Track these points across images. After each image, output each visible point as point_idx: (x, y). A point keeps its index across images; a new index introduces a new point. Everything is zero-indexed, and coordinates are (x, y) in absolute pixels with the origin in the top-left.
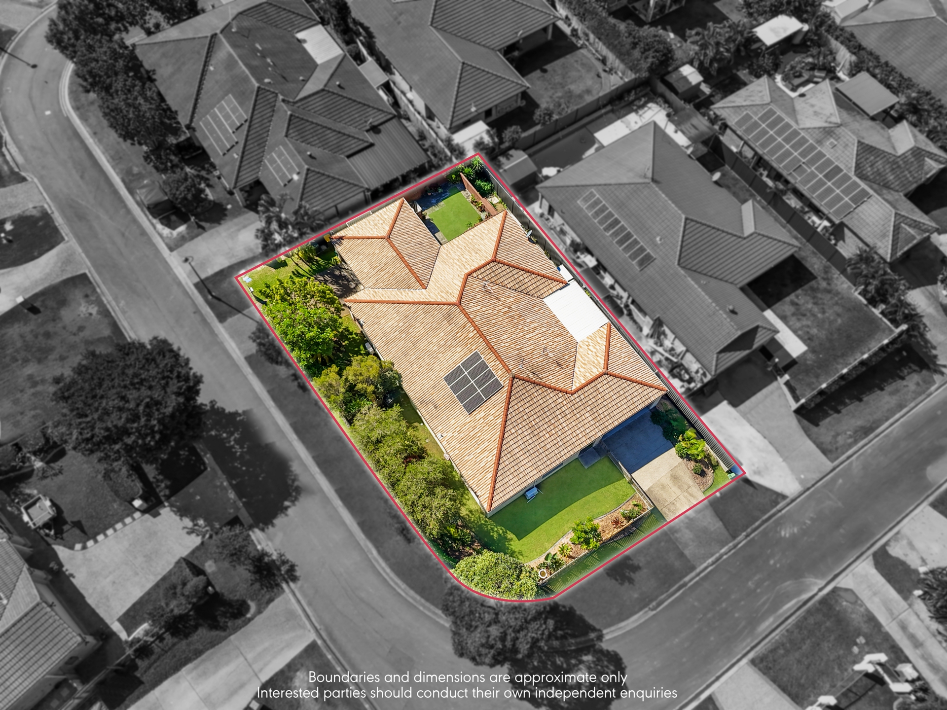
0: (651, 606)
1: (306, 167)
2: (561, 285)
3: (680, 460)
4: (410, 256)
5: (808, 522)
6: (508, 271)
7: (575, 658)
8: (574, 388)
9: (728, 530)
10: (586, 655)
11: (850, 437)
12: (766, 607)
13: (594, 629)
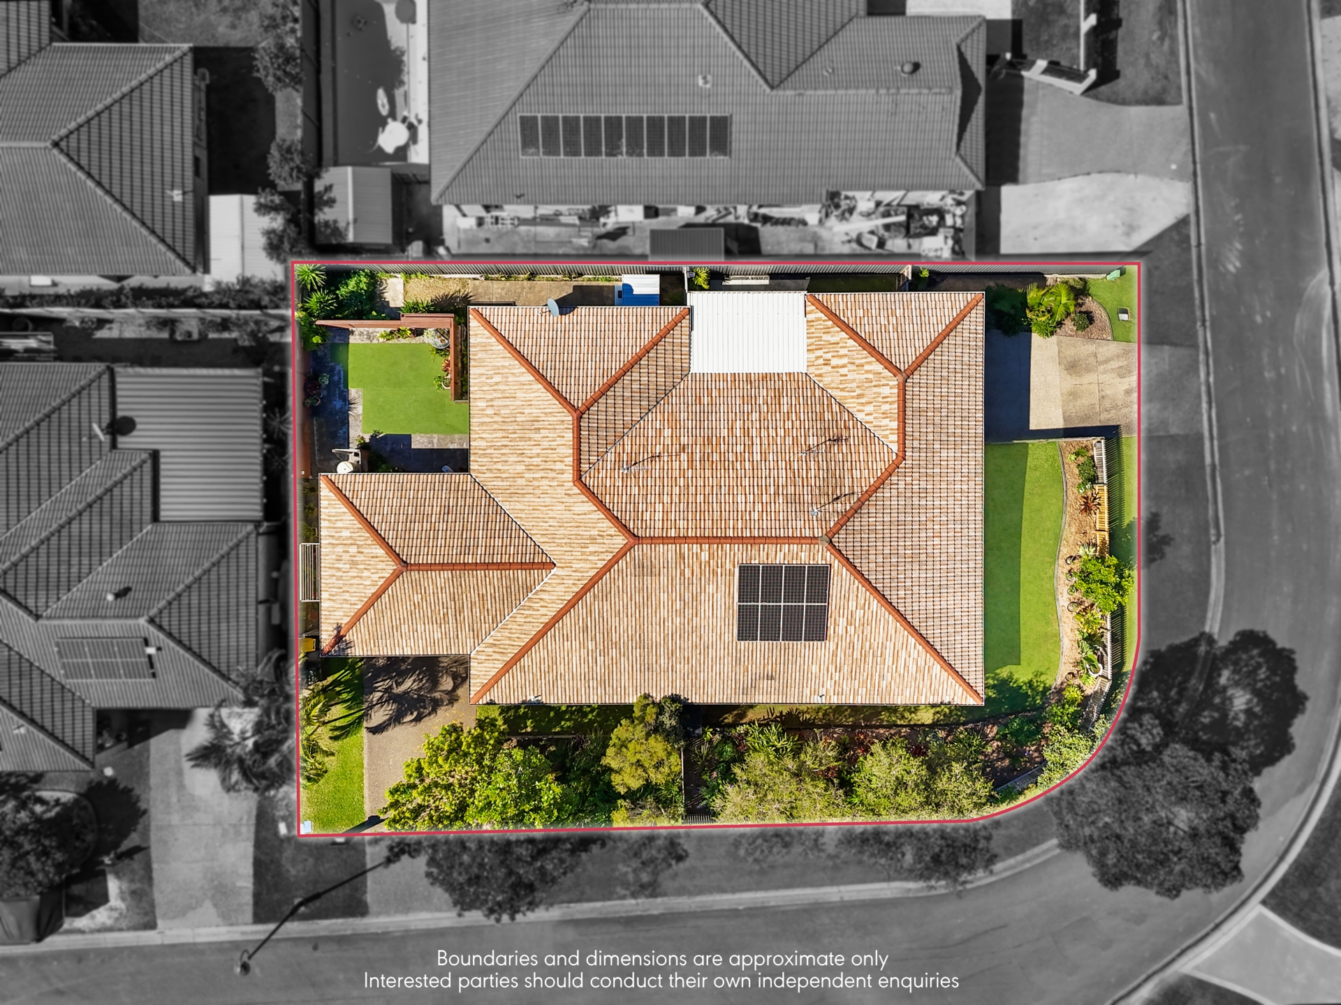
0: (1213, 539)
1: (142, 621)
2: (686, 322)
3: (1054, 338)
4: (466, 549)
5: (1238, 217)
6: (610, 401)
7: (1214, 694)
8: (895, 447)
9: (1181, 345)
10: (1220, 675)
11: (1162, 39)
12: (1308, 378)
13: (1195, 642)
